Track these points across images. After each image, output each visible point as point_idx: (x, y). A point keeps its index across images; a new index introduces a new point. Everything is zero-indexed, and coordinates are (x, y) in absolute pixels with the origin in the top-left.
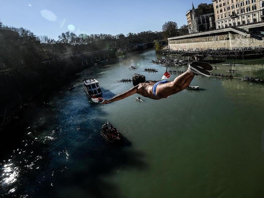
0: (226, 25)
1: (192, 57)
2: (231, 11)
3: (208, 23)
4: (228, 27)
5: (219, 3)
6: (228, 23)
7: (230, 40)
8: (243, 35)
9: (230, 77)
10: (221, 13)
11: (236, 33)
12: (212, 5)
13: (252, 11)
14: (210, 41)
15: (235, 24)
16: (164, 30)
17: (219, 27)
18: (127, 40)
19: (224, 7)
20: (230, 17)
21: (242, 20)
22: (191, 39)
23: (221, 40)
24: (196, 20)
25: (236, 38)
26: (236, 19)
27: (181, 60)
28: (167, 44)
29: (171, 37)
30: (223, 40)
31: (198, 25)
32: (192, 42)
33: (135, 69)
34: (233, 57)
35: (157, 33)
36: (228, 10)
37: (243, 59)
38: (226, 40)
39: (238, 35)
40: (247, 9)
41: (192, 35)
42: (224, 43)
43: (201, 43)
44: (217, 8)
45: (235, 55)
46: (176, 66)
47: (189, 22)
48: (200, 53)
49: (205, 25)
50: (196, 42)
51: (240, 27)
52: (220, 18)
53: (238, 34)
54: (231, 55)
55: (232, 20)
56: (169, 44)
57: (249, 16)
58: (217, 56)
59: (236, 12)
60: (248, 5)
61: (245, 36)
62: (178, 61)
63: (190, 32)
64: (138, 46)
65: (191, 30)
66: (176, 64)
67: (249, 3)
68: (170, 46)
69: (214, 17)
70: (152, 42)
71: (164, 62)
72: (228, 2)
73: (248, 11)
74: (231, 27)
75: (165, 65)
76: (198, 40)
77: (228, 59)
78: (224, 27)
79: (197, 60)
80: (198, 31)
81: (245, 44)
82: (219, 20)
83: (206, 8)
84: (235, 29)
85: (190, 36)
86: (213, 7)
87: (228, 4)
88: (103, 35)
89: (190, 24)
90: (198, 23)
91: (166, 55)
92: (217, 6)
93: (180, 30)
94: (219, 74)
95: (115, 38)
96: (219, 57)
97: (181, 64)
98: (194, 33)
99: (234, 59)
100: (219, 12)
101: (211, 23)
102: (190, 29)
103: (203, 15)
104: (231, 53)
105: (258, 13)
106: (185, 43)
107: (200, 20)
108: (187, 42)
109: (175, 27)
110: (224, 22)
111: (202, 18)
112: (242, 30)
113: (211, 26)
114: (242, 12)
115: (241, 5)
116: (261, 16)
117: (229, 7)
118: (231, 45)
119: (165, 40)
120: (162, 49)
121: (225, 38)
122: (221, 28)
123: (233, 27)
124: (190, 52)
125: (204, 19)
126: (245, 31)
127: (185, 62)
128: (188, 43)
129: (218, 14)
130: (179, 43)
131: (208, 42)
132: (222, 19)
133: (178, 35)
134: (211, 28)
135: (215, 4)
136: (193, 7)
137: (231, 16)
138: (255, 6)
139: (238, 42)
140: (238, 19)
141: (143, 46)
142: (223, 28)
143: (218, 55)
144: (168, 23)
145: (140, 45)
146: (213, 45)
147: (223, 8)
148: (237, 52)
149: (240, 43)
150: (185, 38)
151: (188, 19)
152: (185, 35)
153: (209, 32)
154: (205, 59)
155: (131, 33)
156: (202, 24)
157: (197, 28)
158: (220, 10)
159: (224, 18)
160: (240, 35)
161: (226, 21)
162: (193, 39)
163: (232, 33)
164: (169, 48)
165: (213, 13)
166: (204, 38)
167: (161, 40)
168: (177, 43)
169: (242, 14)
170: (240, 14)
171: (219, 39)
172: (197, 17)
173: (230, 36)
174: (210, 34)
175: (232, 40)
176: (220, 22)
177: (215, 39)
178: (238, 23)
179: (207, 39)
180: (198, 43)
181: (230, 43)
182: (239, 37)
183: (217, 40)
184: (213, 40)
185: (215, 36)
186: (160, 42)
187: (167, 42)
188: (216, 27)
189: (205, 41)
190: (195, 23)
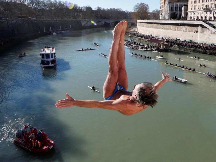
0: (198, 17)
1: (159, 44)
2: (205, 4)
3: (180, 12)
4: (199, 20)
6: (200, 16)
7: (199, 33)
8: (212, 30)
9: (193, 70)
10: (195, 4)
11: (206, 28)
14: (179, 31)
15: (206, 17)
16: (135, 11)
17: (191, 18)
18: (94, 14)
20: (203, 10)
22: (161, 25)
23: (190, 32)
24: (169, 6)
25: (205, 32)
26: (208, 13)
27: (147, 45)
28: (136, 25)
29: (141, 19)
30: (192, 32)
31: (170, 12)
32: (161, 29)
33: (98, 46)
34: (199, 51)
35: (127, 13)
36: (202, 2)
37: (208, 54)
38: (195, 33)
41: (162, 21)
42: (192, 35)
43: (170, 31)
45: (201, 49)
46: (140, 50)
47: (161, 7)
48: (167, 41)
49: (177, 13)
50: (165, 29)
51: (211, 22)
52: (193, 9)
53: (208, 28)
54: (197, 49)
55: (204, 13)
58: (183, 47)
59: (210, 7)
61: (214, 32)
62: (143, 46)
63: (161, 18)
64: (105, 22)
65: (162, 16)
66: (141, 48)
68: (139, 29)
69: (187, 7)
71: (129, 44)
74: (202, 21)
76: (167, 28)
77: (193, 52)
78: (196, 19)
79: (163, 48)
80: (169, 18)
81: (212, 39)
82: (192, 10)
84: (206, 23)
88: (68, 2)
89: (163, 10)
90: (170, 10)
91: (133, 37)
93: (151, 13)
94: (183, 66)
95: (82, 10)
96: (185, 49)
97: (146, 49)
98: (164, 20)
99: (199, 53)
100: (193, 2)
101: (183, 12)
102: (162, 14)
103: (177, 3)
104: (197, 46)
106: (154, 28)
107: (173, 7)
108: (156, 27)
109: (146, 9)
110: (196, 14)
111: (175, 5)
112: (212, 25)
113: (183, 15)
114: (215, 7)
118: (198, 38)
119: (133, 21)
120: (129, 30)
121: (194, 31)
123: (204, 21)
124: (157, 39)
125: (178, 7)
126: (214, 27)
127: (150, 47)
128: (157, 29)
129: (192, 5)
130: (148, 27)
131: (177, 31)
132: (195, 10)
133: (149, 19)
134: (182, 17)
137: (204, 9)
139: (206, 37)
140: (211, 13)
141: (110, 23)
142: (194, 20)
143: (185, 46)
144: (140, 4)
145: (107, 22)
146: (182, 36)
148: (203, 47)
149: (209, 38)
150: (155, 23)
151: (161, 4)
152: (156, 20)
153: (179, 21)
154: (171, 48)
155: (100, 7)
156: (174, 12)
157: (168, 14)
158: (195, 1)
159: (197, 9)
160: (210, 30)
161: (198, 13)
162: (163, 25)
163: (202, 26)
164: (137, 31)
165: (187, 2)
166: (173, 27)
167: (130, 21)
168: (146, 27)
169: (215, 9)
170: (213, 9)
171: (189, 30)
172: (171, 3)
173: (200, 29)
174: (180, 24)
175: (201, 33)
176: (193, 14)
177: (184, 30)
178: (210, 18)
179: (177, 28)
180: (167, 30)
181: (199, 36)
182: (208, 32)
183: (186, 31)
184: (182, 31)
185: (185, 27)
186: (129, 22)
187: (136, 24)
188: (188, 17)
189: (174, 29)
190: (167, 10)
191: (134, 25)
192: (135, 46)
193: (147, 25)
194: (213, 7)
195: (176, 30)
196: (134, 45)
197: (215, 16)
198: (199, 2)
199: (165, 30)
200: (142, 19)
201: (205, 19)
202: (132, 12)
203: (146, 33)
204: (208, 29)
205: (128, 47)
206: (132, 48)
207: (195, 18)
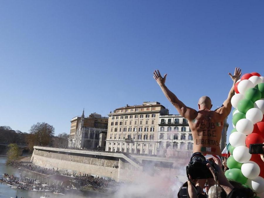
0: (118, 149)
2: (128, 133)
3: (97, 140)
4: (120, 152)
5: (115, 120)
6: (120, 147)
7: (119, 169)
8: (135, 166)
10: (116, 133)
11: (127, 162)
12: (106, 120)
13: (149, 140)
14: (94, 165)
15: (128, 149)
16: (32, 132)
17: (110, 149)
19: (121, 126)
20: (124, 140)
21: (137, 148)
22: (69, 156)
23: (108, 166)
24: (82, 131)
25: (127, 168)
26: (131, 144)
28: (32, 153)
29: (40, 145)
30: (111, 167)
31: (83, 139)
32: (69, 161)
36: (124, 131)
39: (130, 165)
40: (144, 136)
41: (71, 150)
42: (111, 171)
43: (82, 164)
44: (112, 125)
46: (34, 191)
47: (72, 131)
49: (93, 141)
50: (74, 161)
51: (134, 156)
52: (113, 139)
53: (129, 163)
55: (126, 144)
56: (33, 155)
57: (145, 145)
59: (132, 137)
60: (146, 133)
62: (40, 184)
63: (70, 145)
66: (35, 188)
67: (147, 131)
68: (35, 158)
69: (106, 135)
70: (6, 145)
71: (16, 183)
72: (126, 122)
73: (146, 139)
74: (123, 153)
75: (15, 187)
76: (78, 160)
78: (115, 151)
80: (81, 147)
82: (111, 140)
83: (99, 121)
84: (127, 157)
85: (69, 151)
86: (108, 122)
87: (125, 124)
89: (74, 135)
90: (83, 136)
92: (112, 123)
93: (56, 137)
98: (74, 148)
100: (114, 130)
101: (101, 140)
102: (71, 141)
103: (93, 128)
105: (155, 144)
106: (59, 159)
107: (88, 133)
108: (62, 158)
109: (50, 132)
110: (116, 144)
111: (90, 131)
112: (134, 160)
113: (100, 144)
114: (139, 139)
115: (139, 131)
116: (157, 148)
117: (126, 129)
119: (29, 146)
120: (20, 159)
121: (113, 165)
122: (111, 151)
123: (125, 154)
125: (94, 133)
126: (137, 162)
128: (64, 160)
129: (112, 133)
130: (50, 157)
131: (91, 165)
132: (115, 140)
133: (51, 146)
134: (99, 147)
135: (110, 120)
136: (83, 114)
137: (126, 139)
138: (153, 136)
140: (133, 145)
142: (113, 152)
143: (101, 185)
146: (97, 171)
147: (119, 127)
150: (61, 152)
152: (63, 148)
153: (95, 152)
156: (89, 139)
157: (80, 142)
158: (115, 129)
159: (117, 139)
160: (132, 166)
161: (119, 143)
162: (72, 156)
163: (123, 160)
164: (31, 161)
165: (106, 129)
166: (87, 159)
167: (22, 146)
168: (47, 156)
169: (138, 140)
170: (136, 140)
171: (106, 164)
172: (85, 128)
173: (121, 164)
174: (96, 155)
175: (121, 170)
176: (112, 144)
177: (101, 163)
178: (132, 150)
179: (91, 161)
180: (77, 163)
181: (119, 172)
182: (130, 168)
183: (103, 165)
184: (98, 164)
185: (102, 160)
186: (20, 148)
187: (31, 151)
188: (106, 148)
189: (87, 162)
190: (79, 136)
191: (28, 152)
192: (26, 185)
193: (49, 154)
194: (136, 138)
195: (89, 164)
196: (25, 183)
197: (138, 149)
198: (120, 131)
199: (75, 163)
200: (42, 145)
201: (127, 152)
202: (27, 134)
203: (46, 166)
204: (131, 165)
205: (13, 187)
206: (22, 188)
207: (114, 149)
